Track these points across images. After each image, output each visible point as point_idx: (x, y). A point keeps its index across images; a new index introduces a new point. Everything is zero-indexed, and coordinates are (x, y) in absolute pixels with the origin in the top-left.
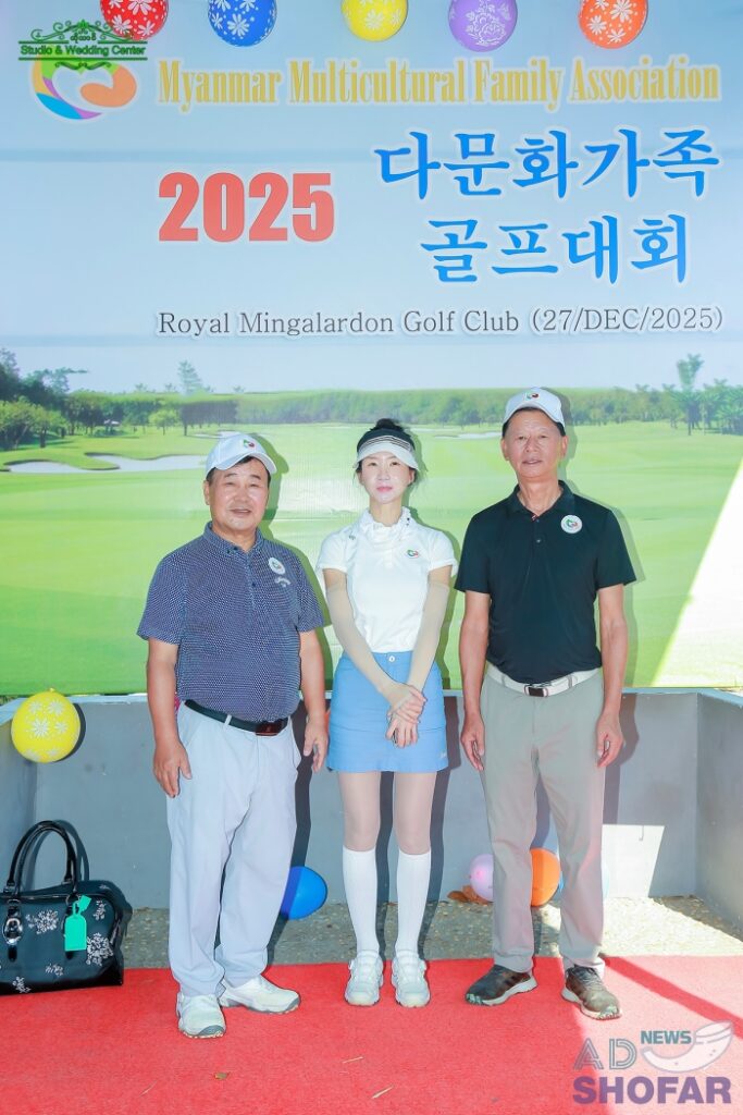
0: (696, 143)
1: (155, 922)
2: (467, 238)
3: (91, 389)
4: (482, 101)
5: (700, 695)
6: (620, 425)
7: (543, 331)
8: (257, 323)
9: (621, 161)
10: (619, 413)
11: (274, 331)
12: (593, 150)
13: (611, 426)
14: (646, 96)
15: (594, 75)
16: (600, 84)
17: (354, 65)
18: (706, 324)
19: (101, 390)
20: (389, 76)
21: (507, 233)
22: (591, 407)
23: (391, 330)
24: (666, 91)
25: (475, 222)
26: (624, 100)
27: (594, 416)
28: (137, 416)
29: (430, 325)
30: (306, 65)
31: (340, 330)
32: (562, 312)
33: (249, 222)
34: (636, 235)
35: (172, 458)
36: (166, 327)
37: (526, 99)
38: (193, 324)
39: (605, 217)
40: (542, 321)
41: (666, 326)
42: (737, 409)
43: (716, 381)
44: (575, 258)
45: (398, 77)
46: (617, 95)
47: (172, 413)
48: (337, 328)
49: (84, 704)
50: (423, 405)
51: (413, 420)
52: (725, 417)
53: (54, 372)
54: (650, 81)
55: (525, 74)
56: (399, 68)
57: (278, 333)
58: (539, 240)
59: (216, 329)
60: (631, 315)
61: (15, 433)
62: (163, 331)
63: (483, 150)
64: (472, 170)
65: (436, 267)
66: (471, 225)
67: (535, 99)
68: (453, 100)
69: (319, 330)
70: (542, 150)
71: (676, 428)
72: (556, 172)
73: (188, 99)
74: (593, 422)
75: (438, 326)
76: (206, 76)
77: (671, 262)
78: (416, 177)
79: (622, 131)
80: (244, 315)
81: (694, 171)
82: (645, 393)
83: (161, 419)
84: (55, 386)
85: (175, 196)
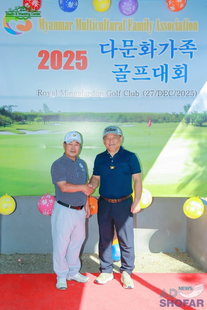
2: (125, 70)
3: (18, 111)
4: (130, 30)
6: (167, 123)
7: (146, 97)
8: (65, 93)
9: (169, 48)
10: (167, 120)
11: (70, 95)
12: (161, 45)
13: (165, 124)
15: (162, 23)
16: (164, 26)
17: (94, 20)
18: (192, 95)
19: (21, 112)
20: (104, 23)
21: (136, 68)
22: (159, 118)
24: (183, 28)
25: (127, 65)
27: (160, 121)
28: (31, 119)
29: (114, 94)
30: (80, 20)
32: (151, 91)
33: (63, 64)
34: (173, 69)
35: (41, 131)
37: (142, 30)
38: (47, 93)
39: (164, 64)
41: (181, 95)
43: (195, 111)
44: (155, 76)
45: (106, 23)
48: (87, 95)
50: (112, 117)
52: (197, 121)
53: (8, 106)
54: (178, 25)
58: (145, 70)
59: (54, 95)
60: (171, 92)
62: (39, 95)
63: (130, 45)
64: (127, 50)
65: (116, 78)
67: (145, 30)
68: (122, 30)
69: (82, 95)
70: (147, 45)
71: (183, 124)
72: (151, 51)
73: (47, 29)
74: (159, 122)
75: (116, 95)
76: (52, 23)
77: (183, 77)
78: (111, 52)
79: (170, 40)
80: (61, 91)
81: (190, 51)
82: (175, 114)
83: (37, 120)
84: (8, 110)
85: (42, 57)
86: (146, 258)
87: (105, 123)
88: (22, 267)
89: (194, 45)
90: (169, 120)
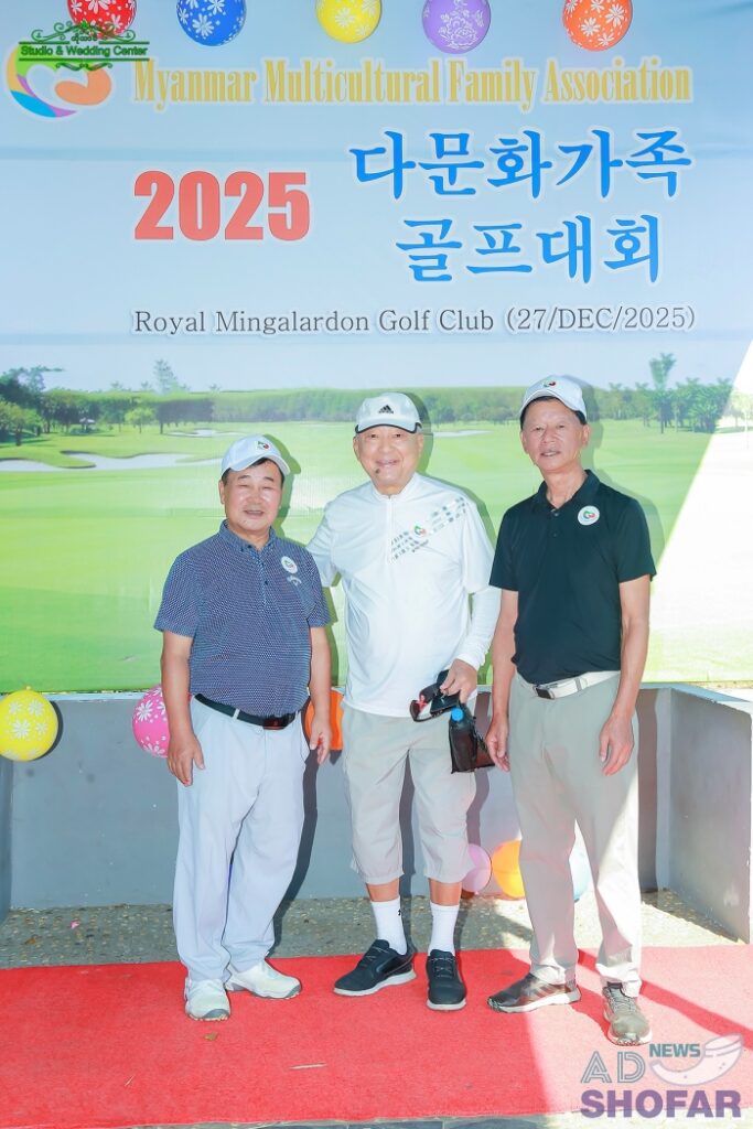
0: (669, 143)
1: (132, 918)
2: (442, 237)
3: (67, 388)
4: (457, 100)
5: (673, 690)
7: (517, 330)
8: (233, 322)
9: (594, 162)
10: (593, 412)
11: (250, 329)
12: (567, 150)
14: (618, 98)
15: (567, 76)
16: (573, 85)
17: (329, 64)
18: (679, 322)
19: (77, 389)
20: (363, 76)
21: (482, 233)
23: (366, 329)
24: (639, 92)
25: (450, 222)
26: (597, 101)
28: (114, 414)
29: (405, 323)
31: (316, 329)
32: (536, 311)
33: (224, 222)
34: (609, 235)
35: (148, 456)
36: (142, 325)
37: (500, 99)
39: (579, 218)
40: (516, 320)
41: (639, 324)
42: (710, 408)
43: (688, 379)
44: (549, 258)
45: (373, 76)
46: (590, 96)
47: (148, 412)
48: (312, 327)
49: (61, 702)
52: (697, 415)
53: (29, 370)
54: (624, 82)
55: (500, 75)
56: (373, 70)
57: (254, 332)
58: (513, 239)
59: (191, 327)
60: (604, 315)
62: (139, 329)
64: (446, 170)
65: (411, 267)
66: (446, 224)
67: (509, 98)
68: (428, 100)
69: (295, 329)
70: (516, 149)
71: (649, 425)
72: (530, 172)
73: (163, 99)
75: (413, 325)
76: (182, 74)
77: (644, 262)
78: (391, 177)
79: (594, 132)
80: (220, 313)
81: (666, 171)
82: (618, 391)
83: (138, 417)
84: (30, 384)
85: (148, 193)
88: (89, 945)
89: (679, 149)
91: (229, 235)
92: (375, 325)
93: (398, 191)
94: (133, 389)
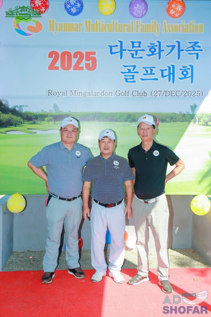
0: (197, 45)
2: (133, 70)
3: (29, 111)
4: (138, 32)
6: (174, 123)
7: (154, 96)
8: (75, 93)
9: (176, 49)
10: (174, 120)
12: (168, 46)
13: (172, 123)
14: (183, 32)
15: (169, 25)
16: (171, 28)
17: (103, 21)
18: (198, 95)
19: (32, 111)
20: (112, 25)
21: (144, 69)
22: (167, 118)
23: (112, 96)
24: (189, 31)
25: (136, 66)
26: (177, 33)
27: (167, 120)
28: (42, 119)
29: (123, 94)
30: (89, 21)
31: (98, 96)
32: (159, 91)
33: (73, 65)
34: (180, 70)
35: (51, 130)
36: (50, 94)
37: (150, 32)
38: (57, 93)
39: (171, 65)
40: (153, 94)
41: (187, 96)
42: (206, 119)
44: (163, 76)
45: (115, 25)
46: (175, 32)
47: (51, 118)
48: (97, 95)
50: (121, 117)
51: (118, 120)
52: (203, 121)
53: (19, 106)
54: (185, 27)
55: (150, 25)
56: (115, 23)
57: (81, 96)
58: (153, 71)
59: (63, 95)
60: (178, 93)
61: (8, 123)
62: (49, 95)
64: (135, 52)
65: (125, 78)
66: (134, 67)
67: (153, 32)
68: (130, 32)
69: (92, 95)
70: (154, 46)
71: (190, 124)
72: (158, 52)
73: (57, 30)
74: (167, 122)
75: (125, 95)
76: (62, 24)
77: (189, 78)
78: (119, 53)
79: (176, 41)
80: (71, 91)
81: (196, 53)
82: (181, 114)
83: (48, 119)
84: (19, 110)
85: (52, 57)
86: (154, 254)
87: (114, 122)
88: (34, 264)
89: (200, 47)
90: (176, 120)
91: (74, 69)
92: (114, 94)
93: (121, 58)
94: (47, 112)
